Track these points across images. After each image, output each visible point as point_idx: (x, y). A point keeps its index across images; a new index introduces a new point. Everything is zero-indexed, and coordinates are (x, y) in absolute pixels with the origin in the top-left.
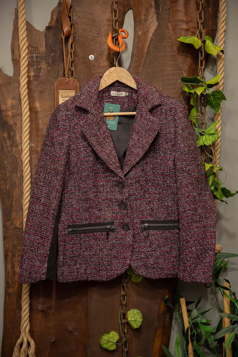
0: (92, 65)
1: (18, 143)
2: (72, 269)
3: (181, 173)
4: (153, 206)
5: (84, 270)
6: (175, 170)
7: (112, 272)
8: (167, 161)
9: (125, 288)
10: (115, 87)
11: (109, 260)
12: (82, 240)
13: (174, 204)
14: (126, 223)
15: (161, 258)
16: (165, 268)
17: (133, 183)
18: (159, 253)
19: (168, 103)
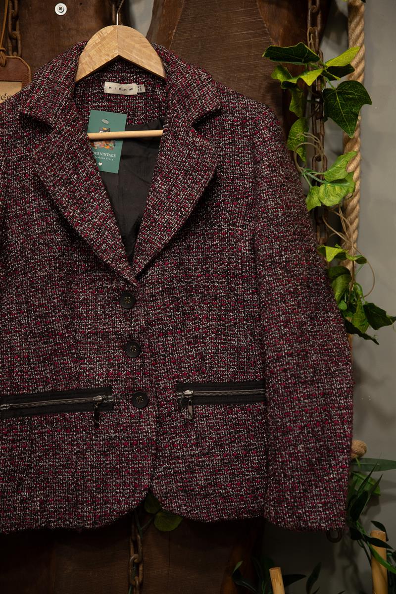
0: (62, 28)
2: (9, 501)
3: (270, 268)
4: (205, 350)
5: (41, 504)
6: (255, 262)
7: (107, 507)
8: (237, 242)
9: (139, 546)
10: (114, 73)
11: (100, 479)
12: (36, 431)
13: (254, 343)
14: (141, 390)
15: (224, 471)
16: (233, 495)
17: (157, 294)
18: (219, 460)
19: (236, 107)
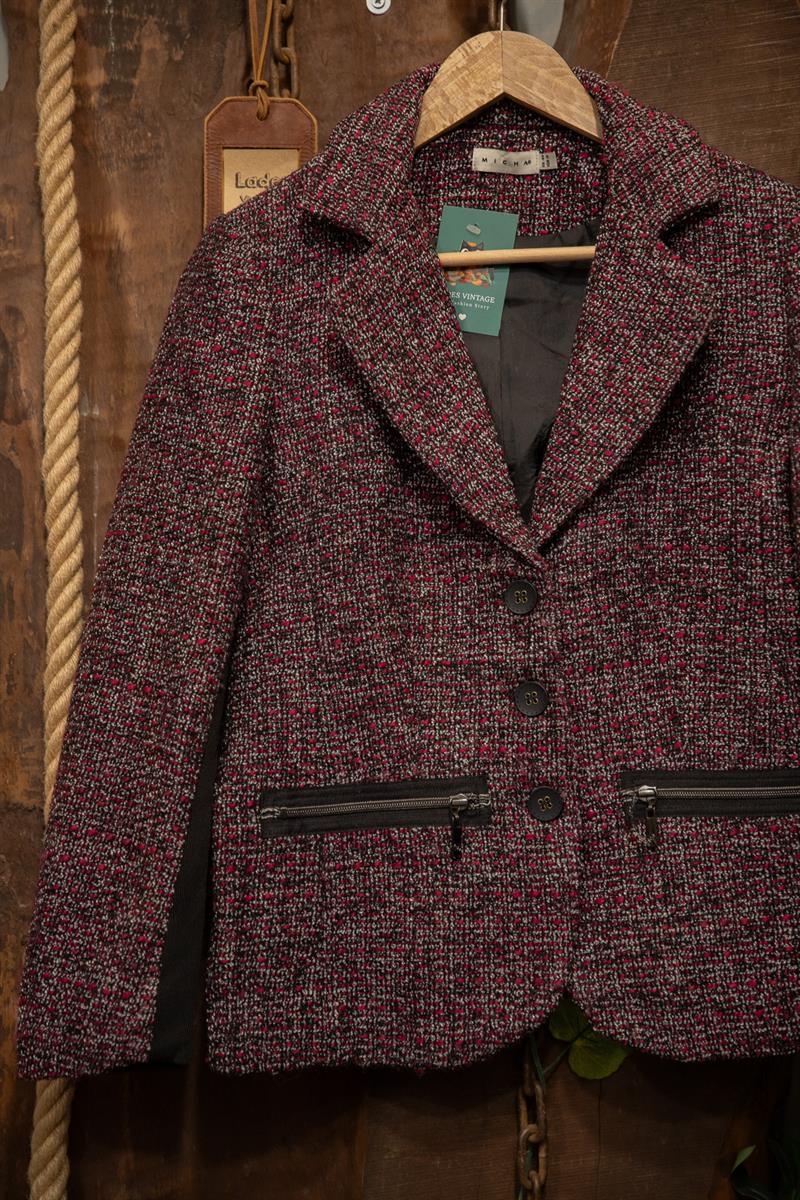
0: (380, 39)
1: (26, 402)
2: (279, 1006)
4: (680, 701)
5: (341, 1016)
6: (789, 520)
7: (479, 1025)
8: (751, 478)
9: (540, 1108)
10: (493, 129)
11: (464, 966)
12: (331, 865)
13: (786, 689)
14: (547, 784)
15: (723, 956)
16: (740, 1006)
17: (582, 585)
18: (710, 931)
19: (750, 198)
